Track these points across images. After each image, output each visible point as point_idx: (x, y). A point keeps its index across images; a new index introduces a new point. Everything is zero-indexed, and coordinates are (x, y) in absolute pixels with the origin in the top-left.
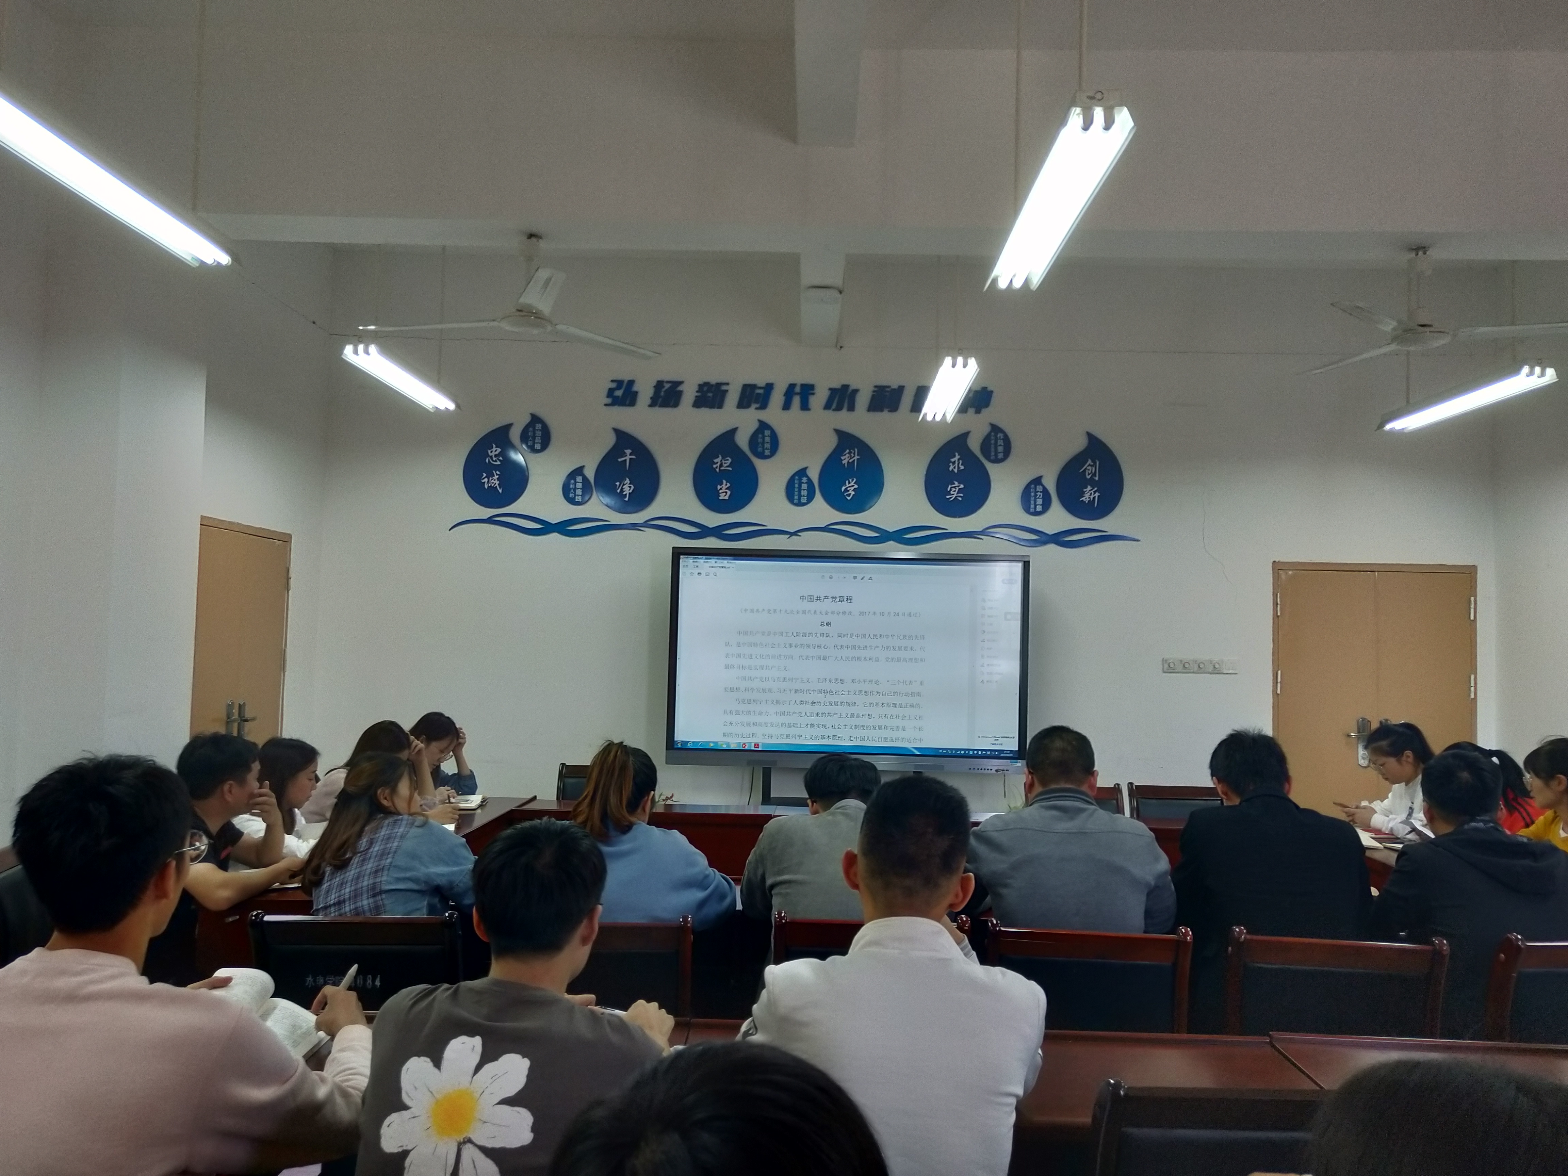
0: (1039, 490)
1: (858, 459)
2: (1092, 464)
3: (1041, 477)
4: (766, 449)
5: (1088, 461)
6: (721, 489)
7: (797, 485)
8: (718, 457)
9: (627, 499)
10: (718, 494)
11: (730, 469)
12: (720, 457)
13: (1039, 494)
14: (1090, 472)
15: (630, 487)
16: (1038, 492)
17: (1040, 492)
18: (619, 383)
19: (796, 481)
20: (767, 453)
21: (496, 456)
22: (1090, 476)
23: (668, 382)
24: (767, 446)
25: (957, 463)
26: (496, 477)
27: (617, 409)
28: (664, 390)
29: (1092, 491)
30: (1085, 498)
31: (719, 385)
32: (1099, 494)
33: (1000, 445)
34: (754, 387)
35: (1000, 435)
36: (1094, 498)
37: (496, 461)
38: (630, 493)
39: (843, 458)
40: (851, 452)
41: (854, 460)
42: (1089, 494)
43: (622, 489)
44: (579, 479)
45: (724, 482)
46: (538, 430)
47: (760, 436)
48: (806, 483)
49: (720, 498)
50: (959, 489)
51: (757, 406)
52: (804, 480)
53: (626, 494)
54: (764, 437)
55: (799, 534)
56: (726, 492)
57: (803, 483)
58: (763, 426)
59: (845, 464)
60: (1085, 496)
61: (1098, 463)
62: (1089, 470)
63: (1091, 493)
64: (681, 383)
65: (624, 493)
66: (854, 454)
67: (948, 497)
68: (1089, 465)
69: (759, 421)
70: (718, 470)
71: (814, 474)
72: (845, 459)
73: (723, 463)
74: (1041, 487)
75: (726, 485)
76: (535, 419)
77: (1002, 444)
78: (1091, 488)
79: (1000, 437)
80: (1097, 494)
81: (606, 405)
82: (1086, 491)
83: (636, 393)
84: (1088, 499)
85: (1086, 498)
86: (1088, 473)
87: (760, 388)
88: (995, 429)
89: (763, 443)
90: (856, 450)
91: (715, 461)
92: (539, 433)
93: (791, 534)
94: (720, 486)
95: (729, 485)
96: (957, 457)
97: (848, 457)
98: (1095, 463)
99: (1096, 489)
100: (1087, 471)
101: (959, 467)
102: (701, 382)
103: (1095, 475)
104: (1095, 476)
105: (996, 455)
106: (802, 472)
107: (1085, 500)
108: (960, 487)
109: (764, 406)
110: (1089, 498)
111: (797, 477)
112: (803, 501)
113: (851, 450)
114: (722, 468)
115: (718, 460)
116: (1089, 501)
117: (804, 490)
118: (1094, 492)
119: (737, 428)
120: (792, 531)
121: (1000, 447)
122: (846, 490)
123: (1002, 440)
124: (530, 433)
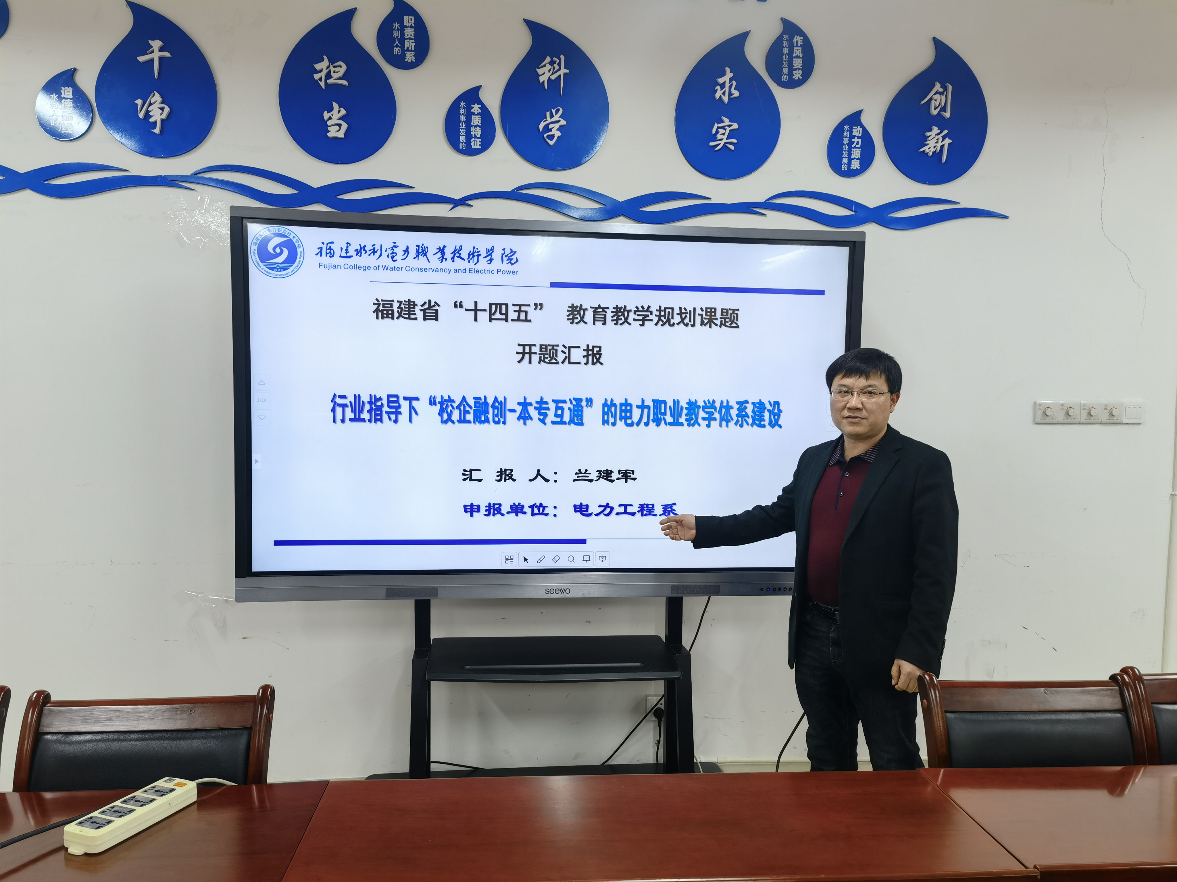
0: (857, 135)
1: (565, 74)
2: (941, 90)
3: (859, 113)
4: (408, 50)
5: (934, 85)
6: (330, 118)
7: (463, 118)
8: (323, 60)
9: (157, 131)
10: (325, 128)
11: (345, 83)
12: (326, 62)
13: (856, 140)
14: (937, 104)
15: (162, 109)
16: (854, 137)
17: (858, 138)
19: (461, 111)
20: (410, 57)
22: (938, 110)
24: (410, 44)
25: (727, 85)
29: (940, 136)
30: (927, 147)
32: (950, 141)
33: (798, 57)
35: (798, 39)
36: (942, 147)
38: (162, 121)
39: (540, 71)
40: (555, 62)
41: (560, 76)
42: (935, 140)
43: (147, 112)
44: (67, 92)
45: (336, 106)
47: (397, 25)
48: (478, 114)
49: (330, 135)
50: (730, 130)
52: (476, 108)
53: (155, 123)
54: (403, 27)
55: (470, 202)
56: (340, 125)
57: (474, 114)
58: (402, 8)
59: (544, 81)
60: (927, 145)
61: (949, 88)
62: (936, 100)
63: (938, 140)
65: (151, 120)
66: (559, 65)
67: (712, 144)
68: (936, 93)
70: (322, 84)
71: (492, 100)
72: (545, 74)
73: (331, 72)
74: (859, 129)
75: (339, 111)
77: (801, 55)
78: (939, 131)
79: (797, 42)
80: (948, 141)
82: (930, 136)
84: (933, 150)
85: (930, 148)
86: (935, 105)
88: (790, 28)
89: (402, 40)
90: (562, 58)
93: (457, 203)
94: (328, 113)
95: (343, 112)
96: (729, 75)
97: (549, 71)
98: (945, 89)
99: (946, 132)
100: (933, 101)
101: (730, 94)
103: (944, 109)
104: (945, 112)
105: (790, 74)
106: (472, 95)
107: (927, 151)
108: (732, 128)
110: (934, 147)
111: (463, 104)
112: (476, 147)
113: (555, 59)
114: (329, 81)
115: (323, 65)
116: (934, 152)
117: (476, 126)
118: (942, 137)
119: (355, 9)
120: (457, 197)
121: (796, 59)
122: (547, 129)
123: (800, 48)
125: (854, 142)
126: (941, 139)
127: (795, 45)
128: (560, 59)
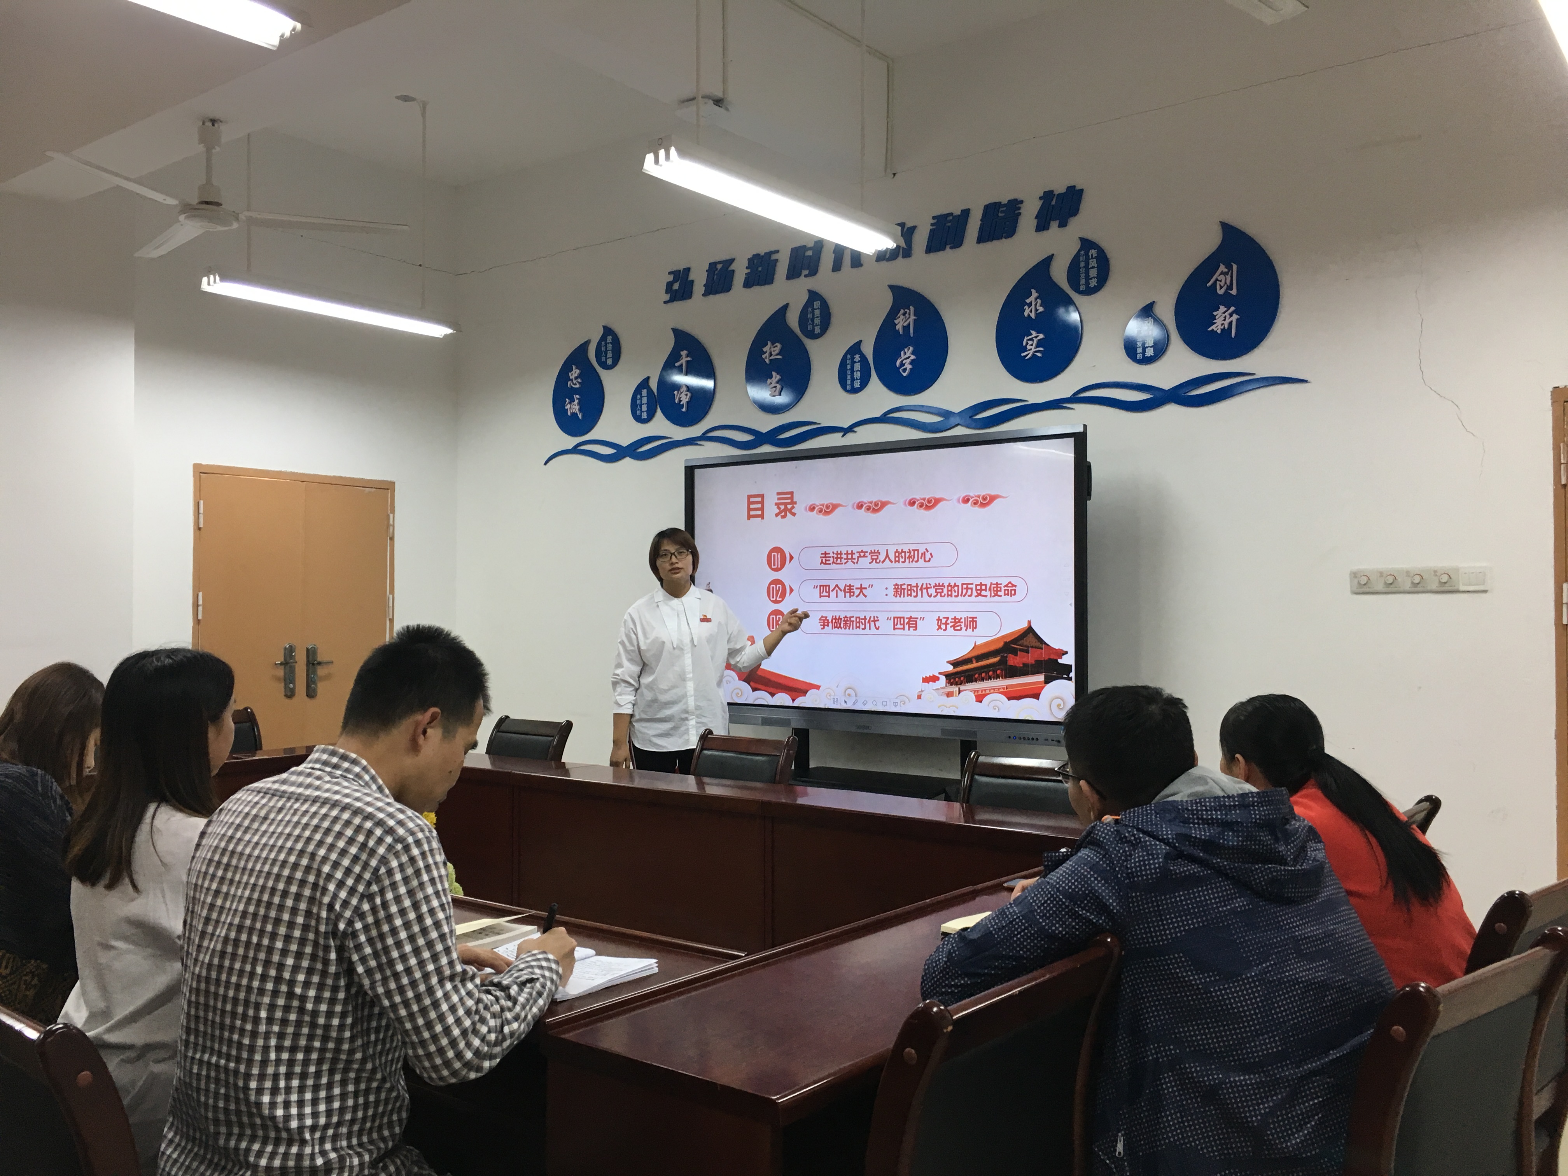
1: (914, 320)
2: (1226, 270)
3: (1152, 304)
4: (817, 326)
5: (1220, 266)
6: (771, 383)
7: (849, 367)
8: (768, 345)
9: (684, 410)
11: (780, 357)
14: (1222, 284)
15: (687, 395)
18: (676, 274)
19: (848, 362)
20: (817, 330)
21: (576, 378)
22: (1223, 289)
23: (720, 263)
24: (817, 321)
25: (1033, 304)
26: (576, 401)
27: (678, 305)
28: (717, 272)
29: (1226, 314)
30: (1216, 325)
31: (769, 254)
32: (1238, 317)
33: (1093, 267)
34: (804, 248)
35: (1093, 252)
36: (1231, 323)
37: (575, 384)
38: (688, 403)
39: (896, 322)
40: (907, 312)
41: (910, 323)
42: (1222, 319)
43: (680, 396)
44: (644, 392)
45: (774, 374)
46: (609, 343)
47: (810, 309)
48: (858, 362)
50: (1038, 340)
51: (806, 272)
52: (857, 358)
53: (683, 405)
54: (813, 309)
55: (855, 429)
56: (776, 387)
57: (855, 362)
58: (814, 296)
59: (899, 329)
60: (1215, 323)
61: (1235, 267)
62: (1221, 281)
64: (732, 261)
65: (682, 402)
66: (910, 314)
67: (1023, 354)
68: (1222, 273)
69: (809, 291)
70: (767, 361)
71: (868, 350)
72: (900, 323)
73: (772, 351)
74: (1152, 319)
75: (776, 378)
76: (608, 331)
77: (1097, 265)
78: (1226, 309)
79: (1092, 255)
80: (1235, 317)
81: (665, 302)
82: (1217, 315)
83: (693, 281)
84: (1220, 327)
86: (1220, 285)
87: (810, 249)
88: (1087, 244)
89: (813, 320)
90: (912, 308)
92: (610, 346)
93: (846, 431)
94: (771, 379)
95: (778, 377)
96: (1035, 294)
97: (903, 320)
98: (1230, 268)
99: (1232, 309)
100: (1218, 282)
101: (1037, 310)
102: (750, 256)
103: (1230, 287)
104: (1232, 289)
105: (1087, 283)
106: (856, 348)
107: (1215, 329)
108: (1038, 338)
109: (813, 272)
110: (1222, 324)
111: (849, 356)
112: (858, 386)
113: (907, 310)
114: (771, 358)
115: (767, 349)
116: (1223, 330)
117: (857, 371)
118: (1229, 314)
119: (788, 305)
120: (846, 426)
121: (1092, 270)
122: (902, 365)
123: (1095, 260)
124: (603, 349)
126: (1228, 317)
127: (1091, 257)
128: (910, 310)
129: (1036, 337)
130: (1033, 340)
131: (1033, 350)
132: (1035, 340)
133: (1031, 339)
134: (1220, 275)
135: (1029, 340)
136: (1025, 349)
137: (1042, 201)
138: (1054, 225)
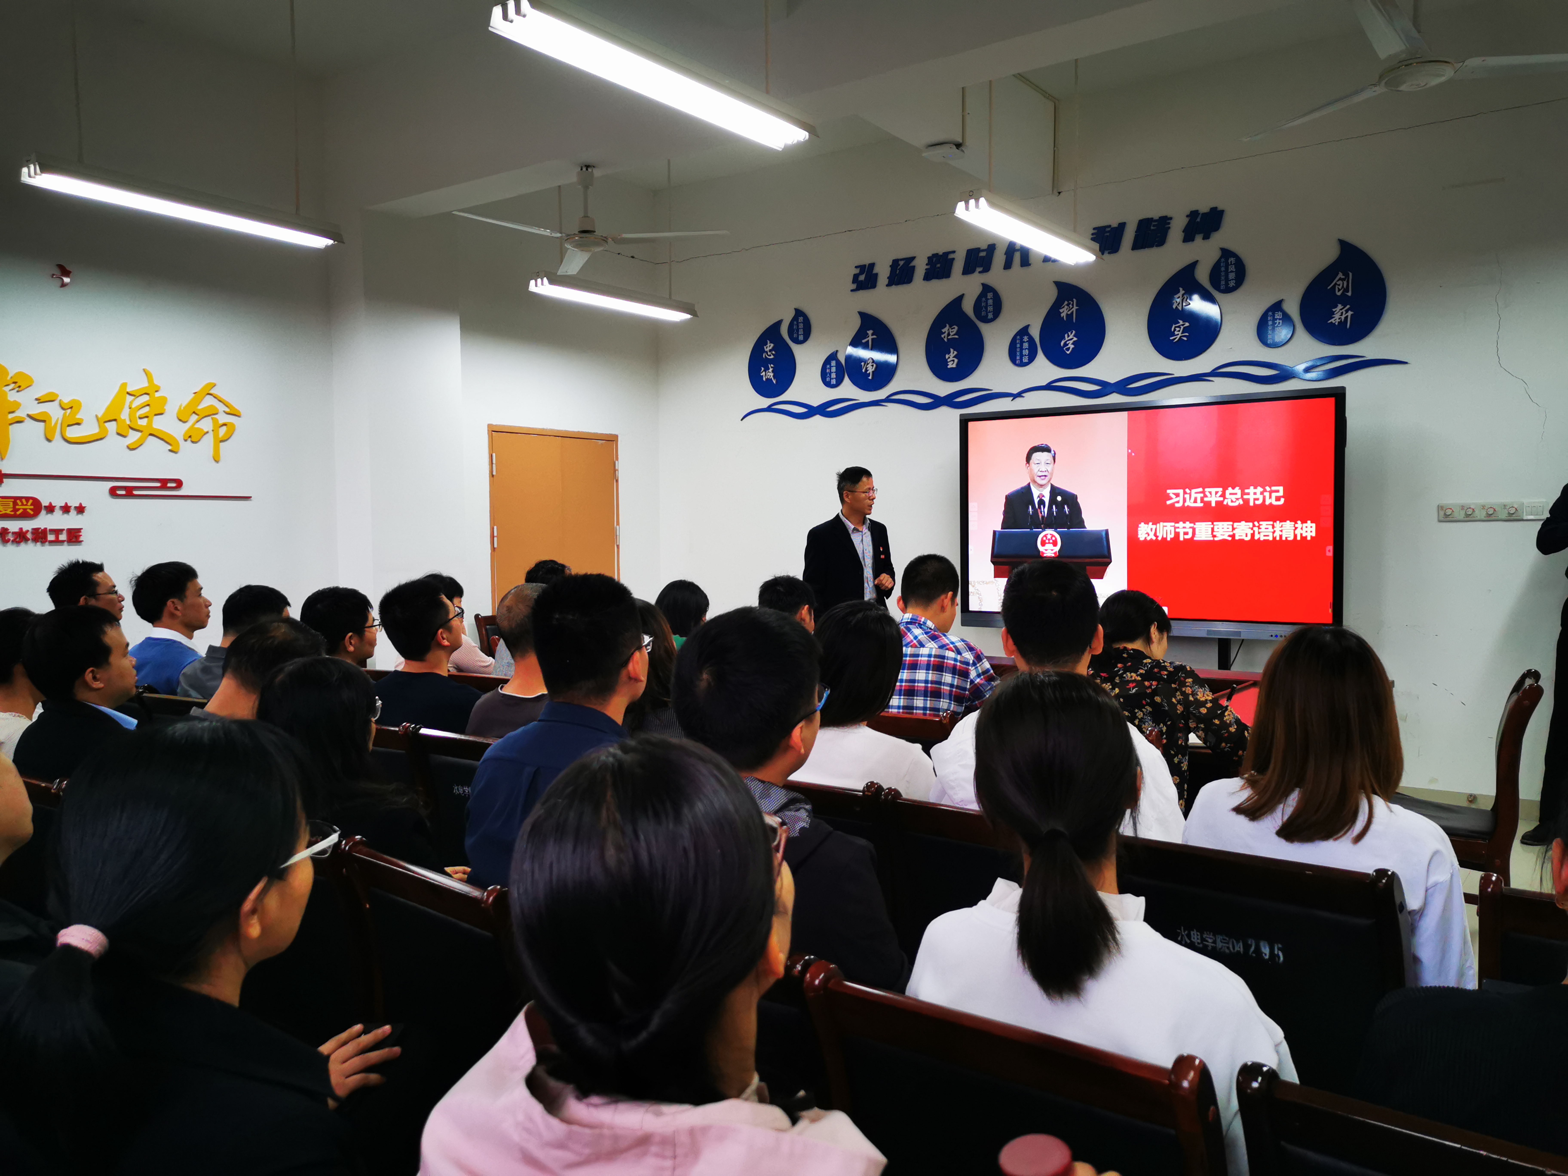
0: (1278, 317)
1: (1077, 310)
2: (1344, 277)
3: (1281, 302)
4: (989, 312)
5: (1338, 274)
6: (949, 358)
7: (1018, 346)
8: (946, 326)
9: (870, 378)
10: (946, 363)
11: (957, 337)
12: (948, 327)
13: (1278, 321)
14: (1340, 287)
15: (873, 366)
16: (1277, 319)
17: (1280, 319)
18: (862, 268)
19: (1018, 341)
20: (990, 316)
21: (770, 351)
22: (1341, 291)
23: (901, 260)
24: (990, 309)
25: (1181, 299)
26: (771, 370)
27: (862, 293)
28: (899, 267)
29: (1343, 310)
30: (1334, 319)
31: (946, 254)
32: (1352, 313)
33: (1232, 272)
34: (978, 250)
35: (1232, 260)
36: (1346, 318)
37: (770, 356)
38: (873, 372)
41: (1073, 312)
42: (1340, 314)
43: (866, 368)
44: (833, 363)
45: (952, 350)
46: (800, 323)
47: (984, 299)
48: (1027, 342)
49: (949, 367)
50: (1184, 328)
51: (980, 269)
52: (1026, 338)
53: (870, 373)
54: (987, 299)
55: (1023, 395)
56: (953, 361)
57: (1024, 342)
58: (987, 289)
59: (1063, 316)
60: (1334, 317)
61: (1351, 274)
62: (1339, 285)
63: (1342, 313)
64: (913, 258)
65: (868, 372)
66: (1073, 305)
67: (1171, 338)
68: (1340, 279)
69: (983, 284)
70: (946, 340)
71: (1035, 332)
72: (1064, 312)
73: (950, 332)
74: (1280, 313)
75: (954, 353)
76: (799, 313)
77: (1236, 271)
78: (1343, 307)
79: (1231, 262)
80: (1350, 313)
81: (852, 291)
82: (1336, 311)
83: (877, 274)
84: (1338, 320)
85: (1336, 319)
86: (1338, 288)
87: (983, 251)
88: (1226, 253)
89: (986, 308)
90: (1074, 300)
91: (943, 331)
92: (801, 326)
93: (1015, 396)
94: (948, 354)
95: (956, 353)
96: (1182, 292)
97: (1067, 309)
98: (1347, 274)
99: (1348, 306)
100: (1337, 286)
102: (930, 255)
103: (1347, 290)
104: (1348, 292)
105: (1227, 284)
106: (1024, 331)
107: (1334, 322)
108: (1185, 326)
109: (987, 269)
110: (1339, 319)
111: (1018, 337)
112: (1026, 361)
113: (1070, 302)
114: (949, 337)
115: (945, 330)
116: (1340, 323)
117: (1025, 349)
118: (1345, 311)
119: (963, 295)
120: (1015, 392)
121: (1231, 273)
122: (1066, 345)
123: (1234, 266)
124: (795, 327)
125: (1276, 323)
126: (1344, 313)
127: (1230, 264)
128: (1073, 302)
129: (1183, 325)
130: (1180, 328)
131: (1180, 335)
132: (1182, 327)
133: (1179, 327)
134: (1338, 281)
135: (1176, 327)
136: (1173, 334)
137: (1189, 218)
138: (1199, 238)
